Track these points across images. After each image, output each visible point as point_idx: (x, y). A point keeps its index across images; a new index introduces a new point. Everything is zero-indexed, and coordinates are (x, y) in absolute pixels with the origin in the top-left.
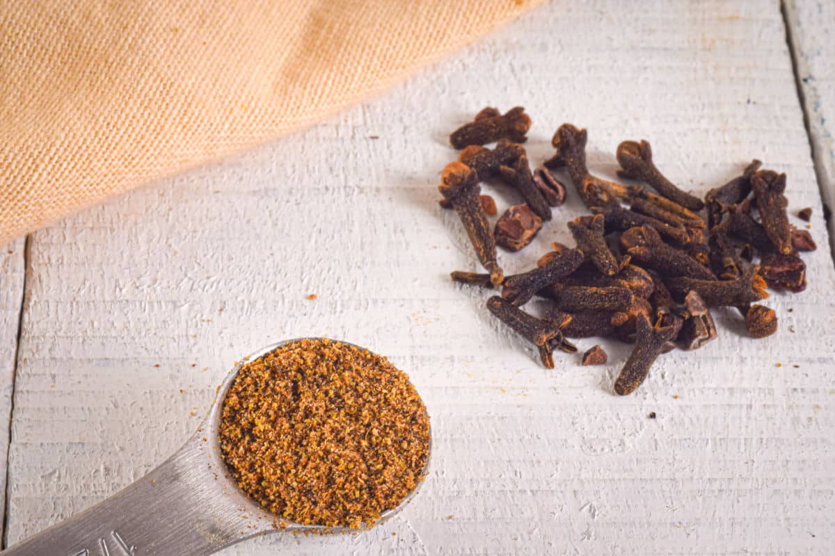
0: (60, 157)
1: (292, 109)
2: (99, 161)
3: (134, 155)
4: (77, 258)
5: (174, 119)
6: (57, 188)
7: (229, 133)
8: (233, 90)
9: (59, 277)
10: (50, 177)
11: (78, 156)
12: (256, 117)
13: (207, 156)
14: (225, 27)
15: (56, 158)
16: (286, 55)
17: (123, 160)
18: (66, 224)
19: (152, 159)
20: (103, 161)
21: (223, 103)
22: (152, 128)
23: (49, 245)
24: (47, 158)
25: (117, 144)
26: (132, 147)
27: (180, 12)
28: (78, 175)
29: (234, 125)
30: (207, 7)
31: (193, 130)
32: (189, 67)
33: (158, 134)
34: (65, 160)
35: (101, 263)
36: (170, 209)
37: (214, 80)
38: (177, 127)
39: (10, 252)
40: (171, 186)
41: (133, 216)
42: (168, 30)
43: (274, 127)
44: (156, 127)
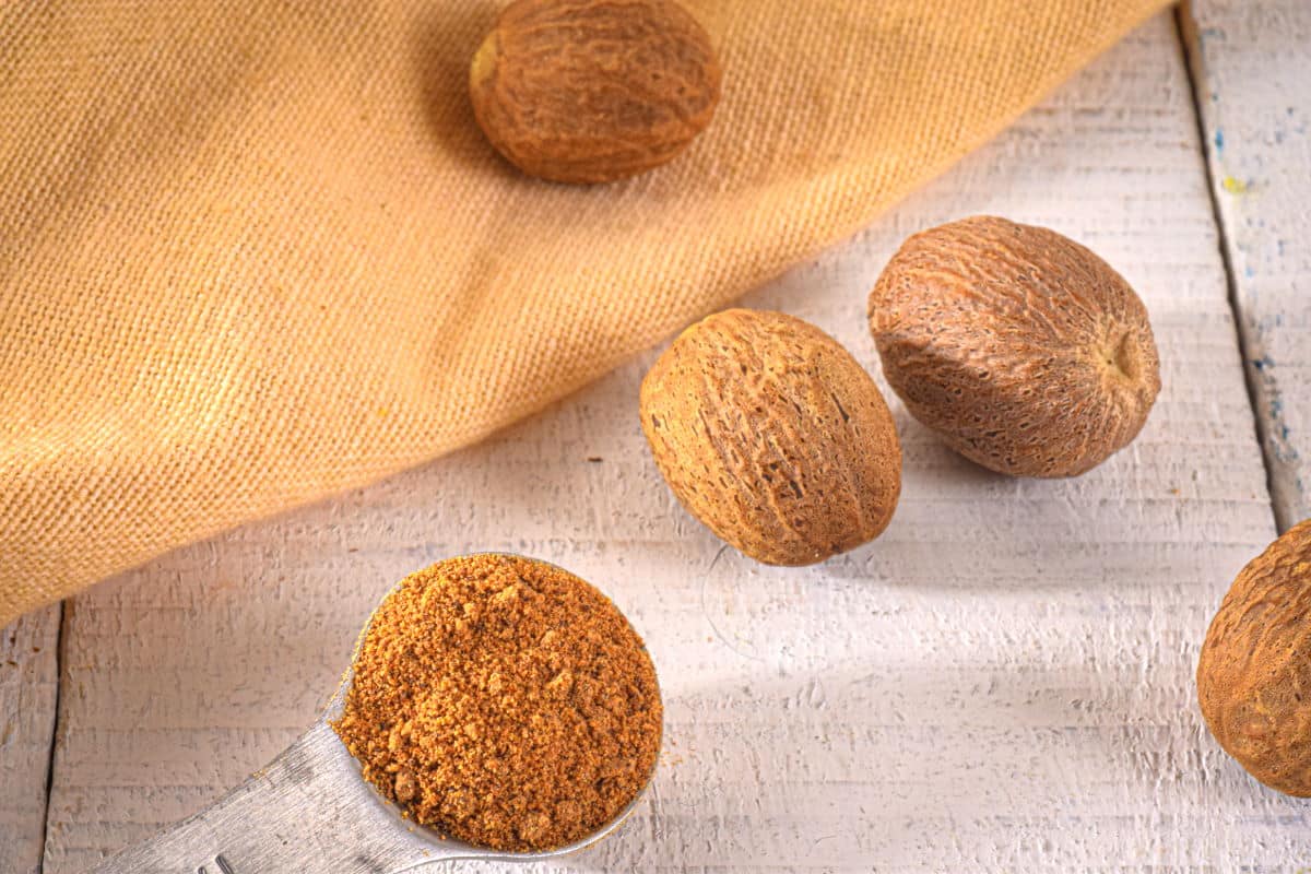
0: (103, 492)
1: (454, 413)
2: (163, 500)
3: (218, 491)
4: (138, 657)
5: (280, 434)
6: (93, 540)
7: (359, 453)
8: (366, 385)
9: (110, 689)
10: (85, 523)
11: (131, 492)
12: (400, 427)
13: (326, 490)
14: (353, 280)
15: (98, 493)
16: (440, 322)
17: (200, 498)
18: (120, 603)
19: (246, 496)
20: (169, 501)
21: (352, 405)
22: (247, 448)
23: (96, 637)
24: (85, 493)
25: (192, 475)
26: (216, 480)
27: (285, 256)
28: (128, 521)
29: (368, 441)
30: (326, 246)
31: (308, 452)
32: (300, 348)
33: (257, 458)
34: (110, 498)
35: (176, 667)
36: (282, 579)
37: (338, 369)
38: (283, 447)
39: (36, 650)
40: (282, 541)
41: (224, 589)
42: (266, 289)
43: (428, 441)
44: (253, 447)
